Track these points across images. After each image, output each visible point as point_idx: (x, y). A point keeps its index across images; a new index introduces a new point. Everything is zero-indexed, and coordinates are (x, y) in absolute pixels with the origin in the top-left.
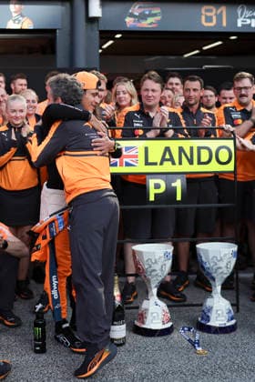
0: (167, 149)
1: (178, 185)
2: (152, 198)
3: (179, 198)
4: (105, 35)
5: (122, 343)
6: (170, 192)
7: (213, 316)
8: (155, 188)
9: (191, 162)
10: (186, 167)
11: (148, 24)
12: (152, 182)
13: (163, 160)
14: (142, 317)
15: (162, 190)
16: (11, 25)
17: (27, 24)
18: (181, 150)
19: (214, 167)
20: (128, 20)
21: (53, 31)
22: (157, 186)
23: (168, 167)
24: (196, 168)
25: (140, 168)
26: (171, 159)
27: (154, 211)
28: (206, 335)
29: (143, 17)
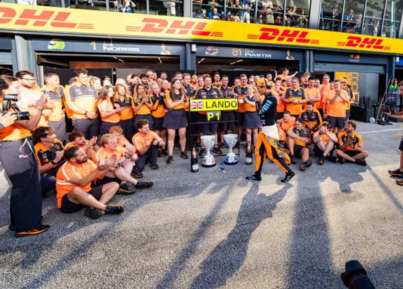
0: (214, 102)
1: (218, 115)
2: (209, 119)
3: (218, 119)
4: (198, 58)
5: (197, 171)
6: (215, 117)
7: (229, 159)
8: (210, 116)
9: (223, 106)
10: (221, 109)
11: (214, 54)
12: (208, 114)
13: (213, 106)
14: (205, 161)
15: (212, 116)
16: (162, 53)
17: (169, 53)
18: (219, 102)
19: (231, 108)
20: (207, 53)
21: (179, 56)
22: (211, 115)
23: (214, 109)
24: (224, 109)
25: (204, 109)
26: (216, 106)
27: (210, 124)
28: (227, 166)
29: (212, 52)
